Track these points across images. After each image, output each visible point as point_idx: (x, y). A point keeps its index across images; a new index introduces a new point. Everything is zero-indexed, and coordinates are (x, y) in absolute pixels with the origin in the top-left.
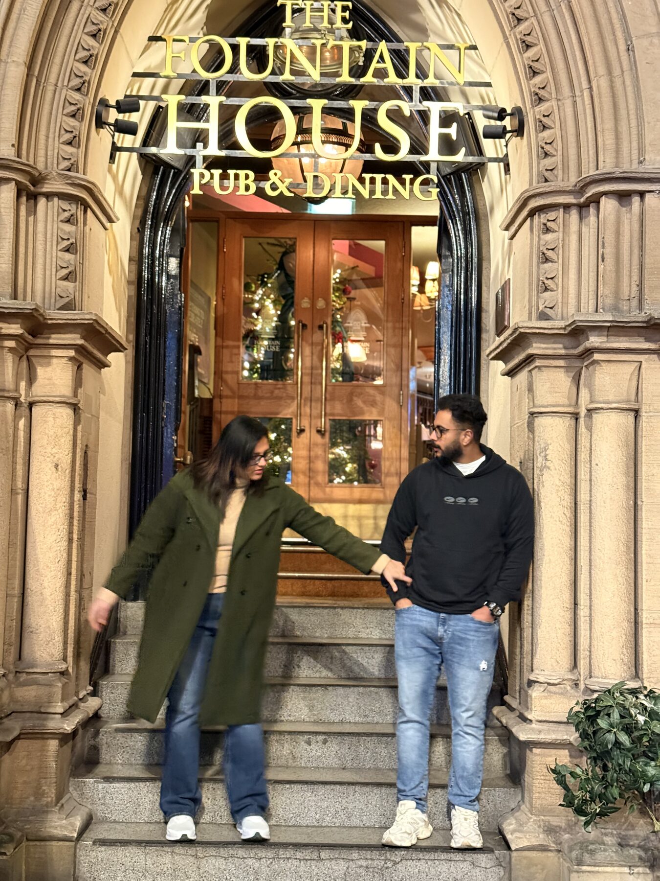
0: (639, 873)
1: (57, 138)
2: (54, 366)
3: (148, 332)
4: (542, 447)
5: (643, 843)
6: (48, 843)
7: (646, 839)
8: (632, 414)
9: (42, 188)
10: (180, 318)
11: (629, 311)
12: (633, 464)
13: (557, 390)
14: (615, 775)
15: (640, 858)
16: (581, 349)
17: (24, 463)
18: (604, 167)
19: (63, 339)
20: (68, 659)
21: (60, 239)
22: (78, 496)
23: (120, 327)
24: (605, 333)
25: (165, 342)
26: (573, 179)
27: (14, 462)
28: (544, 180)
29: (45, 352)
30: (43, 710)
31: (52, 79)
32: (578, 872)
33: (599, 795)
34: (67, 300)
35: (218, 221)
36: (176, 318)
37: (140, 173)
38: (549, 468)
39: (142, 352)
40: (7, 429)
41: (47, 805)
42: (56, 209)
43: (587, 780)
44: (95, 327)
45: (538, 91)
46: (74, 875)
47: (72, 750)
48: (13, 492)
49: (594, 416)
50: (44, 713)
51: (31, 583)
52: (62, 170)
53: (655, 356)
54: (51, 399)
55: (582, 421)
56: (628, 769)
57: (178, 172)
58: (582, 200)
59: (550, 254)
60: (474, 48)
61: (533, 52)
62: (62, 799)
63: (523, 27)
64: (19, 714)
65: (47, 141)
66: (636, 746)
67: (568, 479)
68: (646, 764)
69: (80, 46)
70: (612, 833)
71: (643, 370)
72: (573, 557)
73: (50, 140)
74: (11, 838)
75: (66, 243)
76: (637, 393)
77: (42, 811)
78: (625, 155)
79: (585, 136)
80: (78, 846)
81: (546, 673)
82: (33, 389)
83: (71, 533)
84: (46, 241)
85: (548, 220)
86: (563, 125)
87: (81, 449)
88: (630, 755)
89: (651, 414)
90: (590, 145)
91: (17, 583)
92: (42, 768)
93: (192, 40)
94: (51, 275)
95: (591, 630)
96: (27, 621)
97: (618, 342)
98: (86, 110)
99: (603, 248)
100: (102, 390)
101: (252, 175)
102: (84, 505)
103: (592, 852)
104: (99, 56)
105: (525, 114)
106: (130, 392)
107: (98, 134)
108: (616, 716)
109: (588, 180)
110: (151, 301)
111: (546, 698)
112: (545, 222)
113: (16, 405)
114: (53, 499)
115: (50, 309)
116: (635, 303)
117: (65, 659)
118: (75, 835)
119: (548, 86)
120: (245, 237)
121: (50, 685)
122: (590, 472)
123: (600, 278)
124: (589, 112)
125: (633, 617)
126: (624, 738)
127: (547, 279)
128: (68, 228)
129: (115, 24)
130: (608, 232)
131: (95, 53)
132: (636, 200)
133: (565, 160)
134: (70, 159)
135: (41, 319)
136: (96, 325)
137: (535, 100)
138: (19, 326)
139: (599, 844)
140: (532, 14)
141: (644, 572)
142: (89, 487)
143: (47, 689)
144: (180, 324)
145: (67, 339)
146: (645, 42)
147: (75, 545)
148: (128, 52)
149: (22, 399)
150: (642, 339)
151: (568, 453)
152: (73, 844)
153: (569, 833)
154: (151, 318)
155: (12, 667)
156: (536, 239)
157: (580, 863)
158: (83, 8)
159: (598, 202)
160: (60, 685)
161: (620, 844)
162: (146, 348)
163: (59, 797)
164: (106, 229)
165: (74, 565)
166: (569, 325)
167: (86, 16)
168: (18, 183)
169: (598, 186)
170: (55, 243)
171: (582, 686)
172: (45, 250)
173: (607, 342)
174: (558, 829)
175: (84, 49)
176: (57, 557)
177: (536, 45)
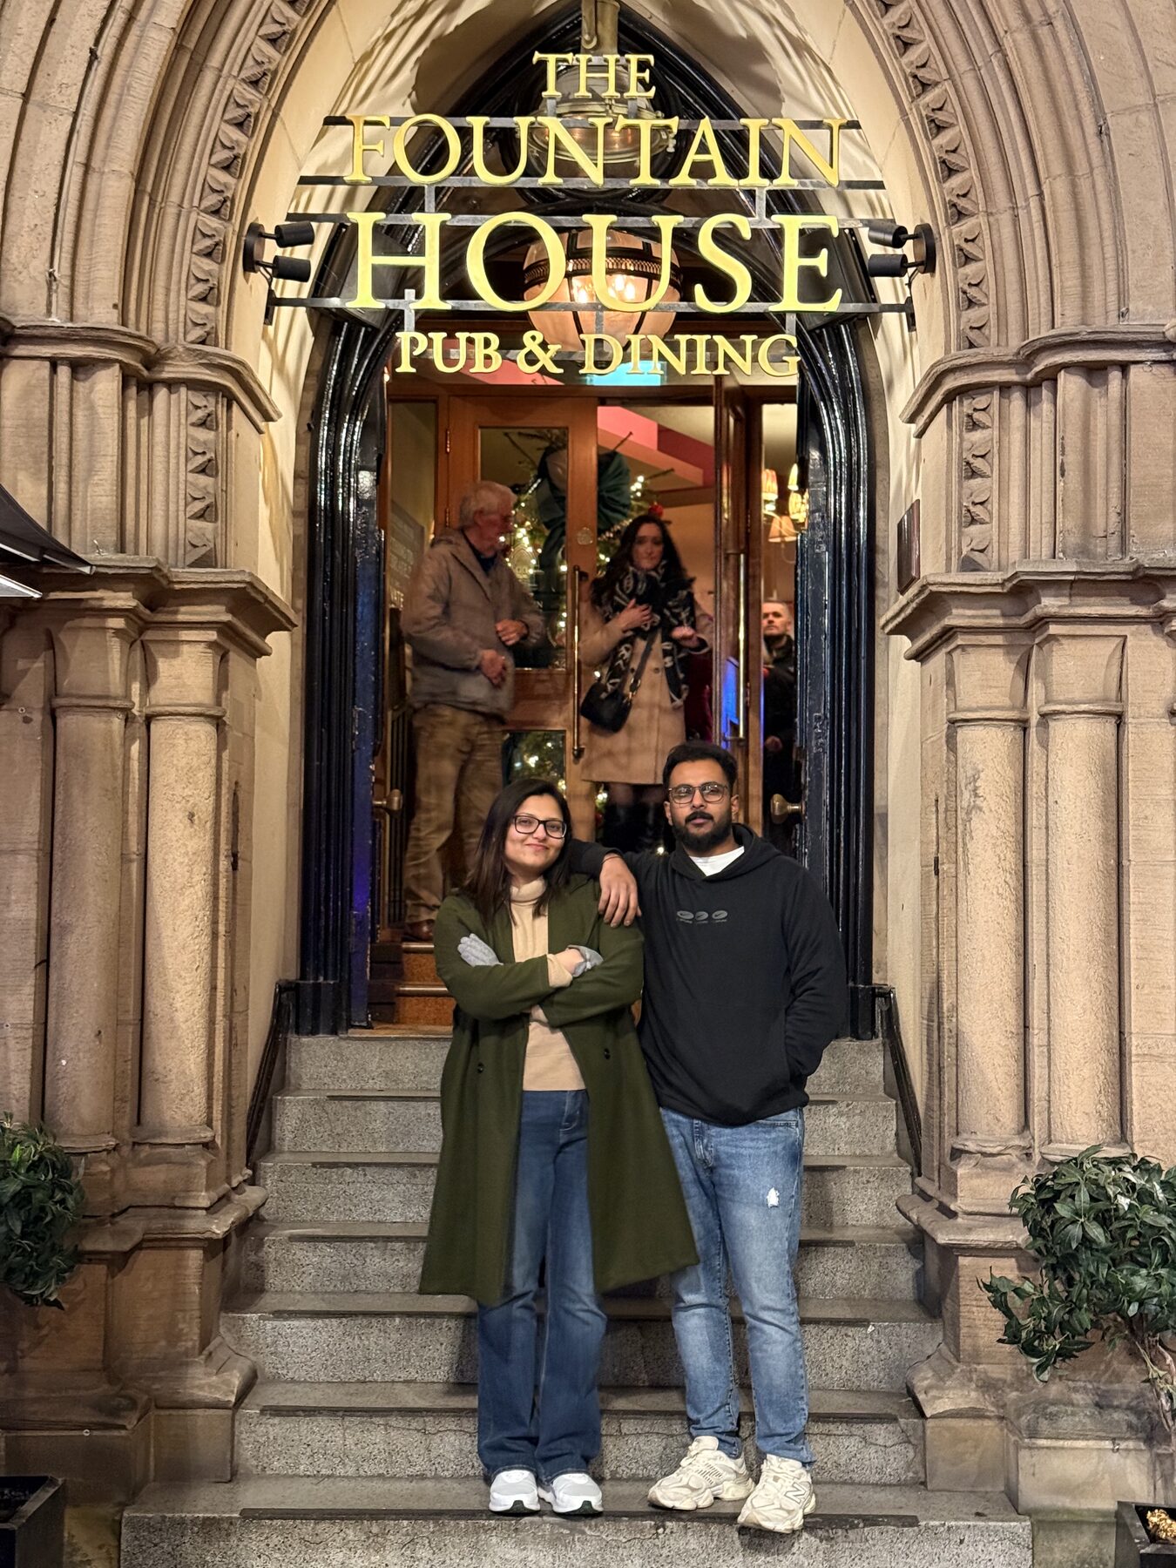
0: (1127, 1450)
1: (183, 292)
2: (185, 656)
3: (327, 594)
4: (969, 774)
5: (1134, 1403)
6: (189, 1412)
7: (1140, 1396)
8: (1113, 720)
9: (161, 372)
10: (378, 572)
11: (1106, 556)
12: (1114, 800)
13: (991, 683)
14: (1085, 1291)
15: (1130, 1426)
16: (1029, 616)
17: (140, 813)
18: (1063, 323)
19: (199, 614)
20: (214, 1123)
21: (190, 454)
22: (224, 864)
23: (282, 587)
24: (1067, 592)
25: (355, 610)
26: (1015, 342)
27: (125, 812)
28: (967, 343)
29: (169, 635)
30: (177, 1203)
31: (174, 197)
32: (1030, 1448)
33: (1061, 1323)
34: (203, 551)
35: (435, 401)
36: (371, 571)
37: (310, 333)
38: (980, 809)
39: (318, 628)
40: (112, 759)
41: (186, 1353)
42: (183, 405)
43: (1042, 1300)
44: (248, 593)
45: (955, 200)
46: (231, 1462)
47: (223, 1269)
48: (124, 858)
49: (1052, 724)
50: (180, 1208)
51: (156, 1004)
52: (192, 342)
53: (1148, 627)
54: (181, 709)
55: (1033, 731)
56: (1103, 1281)
57: (372, 332)
58: (1029, 376)
59: (978, 464)
60: (854, 125)
61: (948, 138)
62: (209, 1343)
63: (930, 97)
64: (139, 1210)
65: (167, 295)
66: (1118, 1246)
67: (1010, 825)
68: (1134, 1273)
69: (218, 142)
70: (1085, 1388)
71: (1128, 650)
72: (1021, 951)
73: (173, 295)
74: (133, 1403)
75: (200, 460)
76: (1120, 687)
77: (178, 1363)
78: (1096, 304)
79: (1033, 271)
80: (237, 1417)
81: (979, 1136)
82: (152, 693)
83: (215, 922)
84: (168, 457)
85: (975, 410)
86: (997, 255)
87: (229, 788)
88: (1107, 1258)
89: (1142, 720)
90: (1041, 287)
91: (131, 1002)
92: (178, 1294)
93: (396, 122)
94: (178, 511)
95: (1049, 1067)
96: (147, 1064)
97: (1088, 605)
98: (228, 244)
99: (1063, 454)
100: (256, 694)
101: (495, 340)
102: (235, 878)
103: (1052, 1417)
104: (248, 157)
105: (936, 235)
106: (299, 693)
107: (247, 281)
108: (1083, 1197)
109: (1038, 345)
110: (331, 545)
111: (978, 1176)
112: (970, 412)
113: (126, 720)
114: (187, 868)
115: (176, 566)
116: (1114, 542)
117: (209, 1123)
118: (233, 1399)
119: (973, 191)
120: (481, 427)
121: (189, 1164)
122: (1047, 814)
123: (1059, 504)
124: (1038, 233)
125: (1116, 1045)
126: (1096, 1232)
127: (974, 504)
128: (203, 435)
129: (273, 104)
130: (1069, 428)
131: (242, 152)
132: (1115, 376)
133: (1002, 312)
134: (205, 324)
135: (164, 582)
136: (250, 590)
137: (952, 215)
138: (130, 594)
139: (1065, 1405)
140: (946, 76)
141: (1133, 973)
142: (241, 848)
143: (184, 1169)
144: (379, 581)
145: (205, 614)
146: (1127, 121)
147: (221, 942)
148: (292, 147)
149: (135, 711)
150: (1126, 600)
151: (1012, 783)
152: (229, 1412)
153: (1017, 1390)
154: (332, 571)
155: (126, 1136)
156: (956, 440)
157: (1034, 1434)
158: (222, 80)
159: (1055, 380)
160: (203, 1163)
161: (1097, 1405)
162: (324, 620)
163: (205, 1341)
164: (260, 432)
165: (221, 974)
166: (1009, 579)
167: (227, 93)
168: (124, 366)
169: (1053, 355)
170: (182, 459)
171: (1037, 1158)
172: (168, 471)
173: (1070, 605)
174: (1000, 1384)
175: (224, 147)
176: (195, 962)
177: (952, 125)
